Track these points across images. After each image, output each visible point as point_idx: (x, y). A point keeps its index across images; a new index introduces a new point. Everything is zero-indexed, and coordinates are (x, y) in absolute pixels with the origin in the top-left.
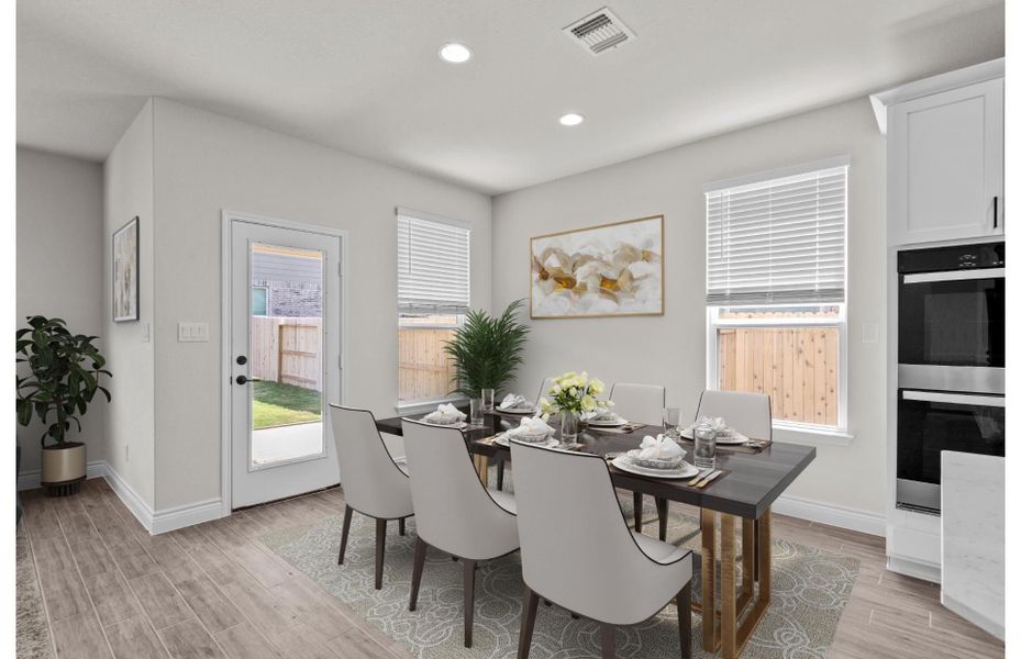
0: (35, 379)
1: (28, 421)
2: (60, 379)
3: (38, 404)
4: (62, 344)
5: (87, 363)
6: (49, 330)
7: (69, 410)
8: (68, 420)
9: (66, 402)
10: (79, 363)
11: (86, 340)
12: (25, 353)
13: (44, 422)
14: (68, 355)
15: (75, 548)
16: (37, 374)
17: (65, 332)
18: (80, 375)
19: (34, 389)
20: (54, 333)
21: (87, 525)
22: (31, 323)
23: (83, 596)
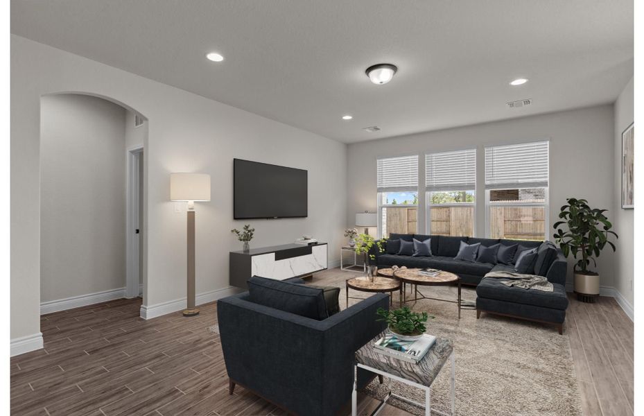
0: (571, 233)
1: (567, 255)
2: (584, 234)
3: (572, 247)
4: (585, 214)
5: (600, 226)
6: (578, 206)
7: (589, 253)
8: (589, 258)
9: (587, 248)
10: (595, 226)
11: (600, 212)
12: (566, 218)
13: (575, 257)
14: (588, 221)
15: (598, 329)
16: (572, 231)
17: (587, 207)
18: (595, 233)
19: (571, 238)
20: (581, 208)
21: (606, 321)
22: (569, 202)
23: (605, 357)
